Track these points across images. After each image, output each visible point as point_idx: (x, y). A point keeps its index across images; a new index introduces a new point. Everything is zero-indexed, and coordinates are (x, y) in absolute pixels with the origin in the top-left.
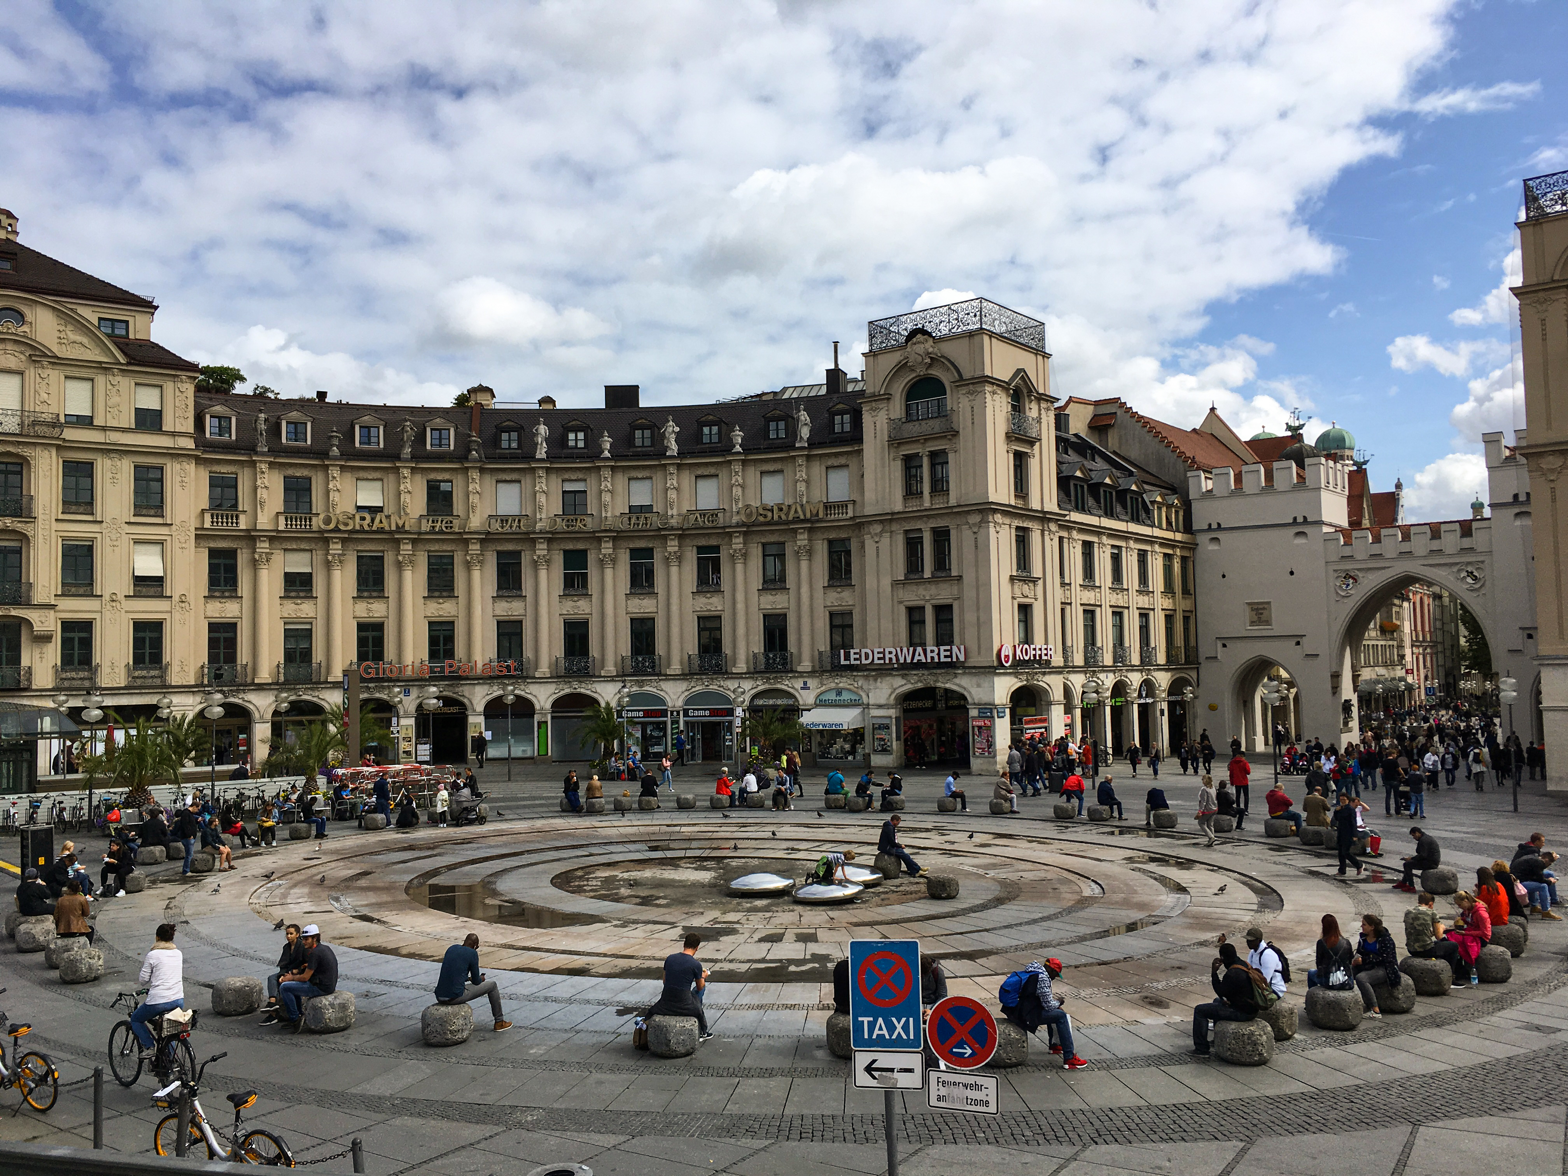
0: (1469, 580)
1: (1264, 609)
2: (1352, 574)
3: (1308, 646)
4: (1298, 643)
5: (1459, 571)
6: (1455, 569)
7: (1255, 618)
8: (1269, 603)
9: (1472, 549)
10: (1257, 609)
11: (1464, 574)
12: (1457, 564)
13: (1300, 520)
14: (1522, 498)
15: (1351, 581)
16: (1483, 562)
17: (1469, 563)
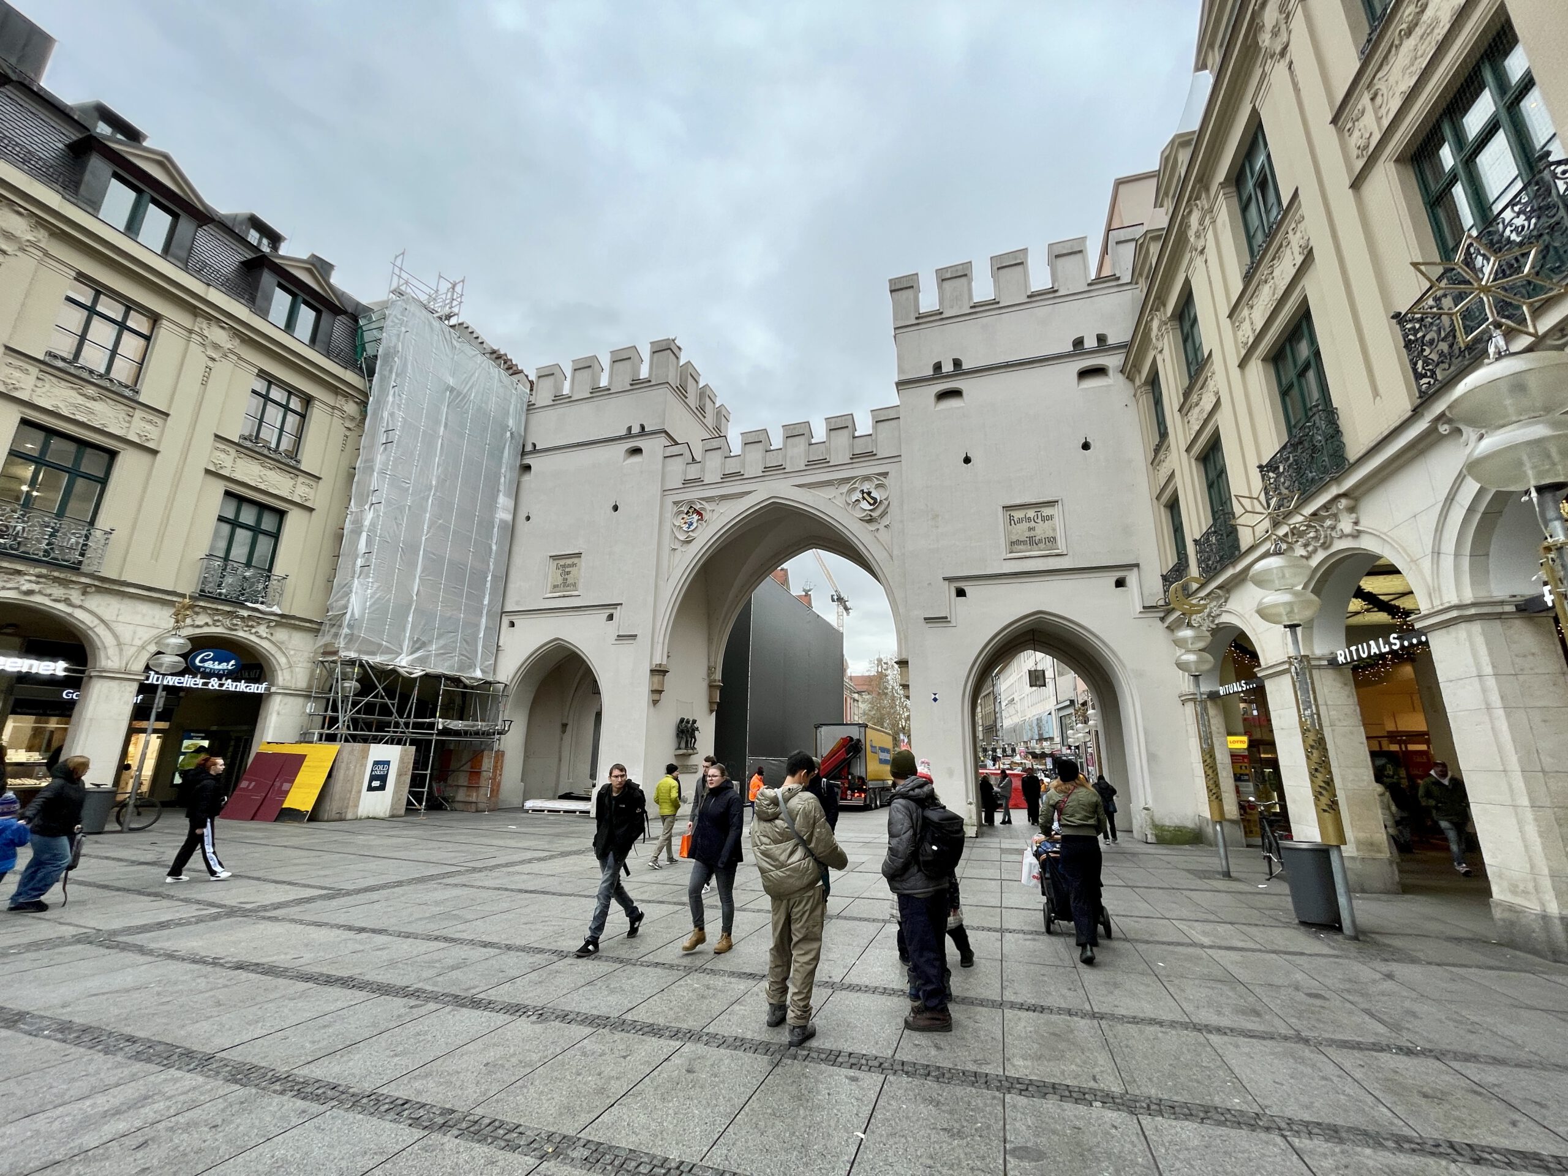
0: (865, 505)
1: (574, 565)
2: (698, 506)
3: (624, 621)
4: (610, 617)
5: (852, 490)
6: (847, 487)
7: (560, 580)
8: (578, 555)
9: (872, 454)
10: (564, 566)
11: (857, 495)
12: (846, 480)
13: (636, 430)
14: (948, 367)
15: (696, 517)
16: (885, 474)
17: (867, 478)
